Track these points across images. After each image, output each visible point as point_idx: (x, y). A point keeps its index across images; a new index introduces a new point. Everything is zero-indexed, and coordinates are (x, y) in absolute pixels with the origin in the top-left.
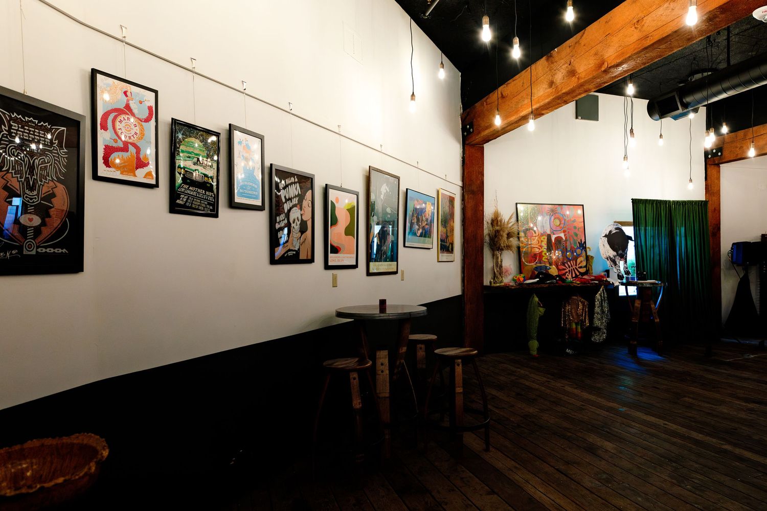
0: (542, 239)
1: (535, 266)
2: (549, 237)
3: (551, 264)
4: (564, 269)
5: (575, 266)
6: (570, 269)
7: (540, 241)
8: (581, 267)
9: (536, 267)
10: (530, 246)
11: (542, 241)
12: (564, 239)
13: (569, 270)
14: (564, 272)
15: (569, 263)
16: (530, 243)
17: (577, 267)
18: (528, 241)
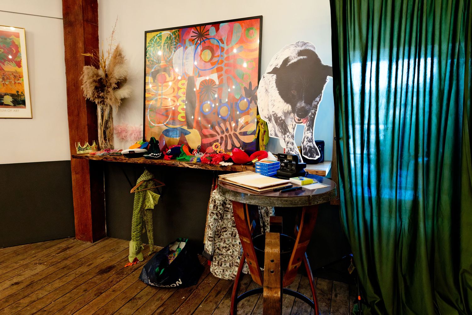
0: (180, 86)
1: (165, 128)
2: (191, 82)
3: (190, 126)
4: (212, 136)
5: (233, 132)
6: (224, 136)
7: (176, 89)
8: (245, 134)
9: (166, 130)
10: (160, 97)
11: (179, 89)
12: (217, 82)
13: (222, 138)
14: (211, 140)
15: (222, 125)
16: (160, 92)
17: (237, 133)
18: (157, 90)
